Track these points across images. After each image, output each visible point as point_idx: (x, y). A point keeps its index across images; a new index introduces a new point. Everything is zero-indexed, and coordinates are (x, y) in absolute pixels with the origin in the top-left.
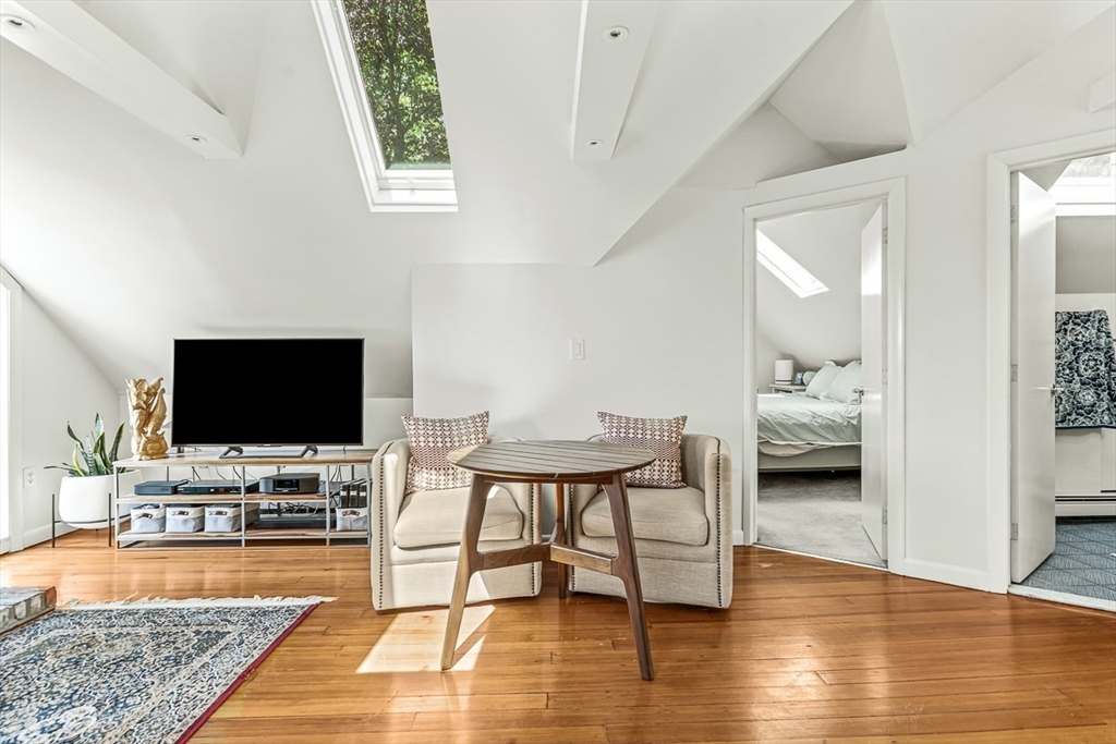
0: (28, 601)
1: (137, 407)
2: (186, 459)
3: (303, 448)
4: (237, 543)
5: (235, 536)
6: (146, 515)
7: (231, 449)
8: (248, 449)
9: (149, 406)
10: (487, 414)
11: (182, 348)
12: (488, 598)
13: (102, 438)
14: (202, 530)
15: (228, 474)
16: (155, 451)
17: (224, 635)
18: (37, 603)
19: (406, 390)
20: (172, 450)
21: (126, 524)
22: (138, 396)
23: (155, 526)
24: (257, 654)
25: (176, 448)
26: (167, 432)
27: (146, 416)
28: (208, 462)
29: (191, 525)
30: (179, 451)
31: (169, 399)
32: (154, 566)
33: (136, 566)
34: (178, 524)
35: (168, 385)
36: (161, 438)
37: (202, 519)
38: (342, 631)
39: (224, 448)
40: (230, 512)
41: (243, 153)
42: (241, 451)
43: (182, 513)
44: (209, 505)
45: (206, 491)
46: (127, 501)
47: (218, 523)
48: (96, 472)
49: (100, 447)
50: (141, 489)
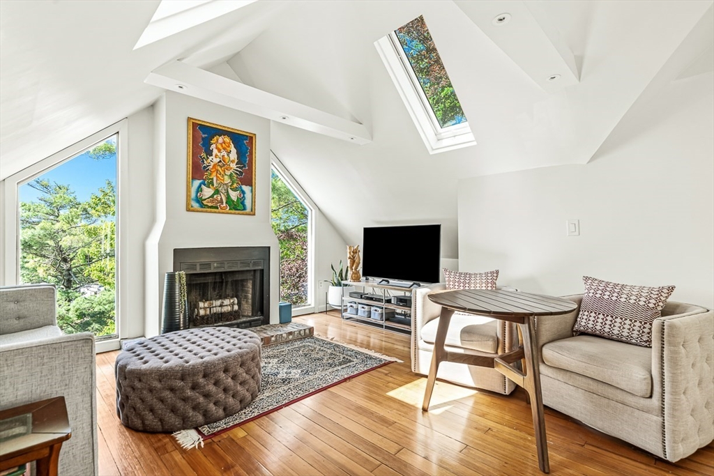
0: (305, 330)
1: (350, 258)
2: (370, 283)
3: (411, 283)
4: (381, 326)
5: (381, 323)
6: (351, 306)
7: (383, 280)
8: (392, 281)
9: (354, 258)
10: (497, 272)
11: (367, 231)
12: (474, 386)
13: (342, 270)
14: (370, 317)
15: (379, 292)
16: (357, 279)
17: (350, 361)
18: (307, 331)
19: (455, 255)
20: (363, 279)
21: (346, 310)
22: (350, 253)
23: (354, 312)
24: (356, 372)
25: (365, 278)
26: (360, 269)
27: (353, 262)
28: (374, 286)
29: (366, 313)
30: (366, 279)
31: (361, 254)
32: (353, 329)
33: (349, 329)
34: (362, 314)
35: (361, 248)
36: (358, 272)
37: (370, 312)
38: (394, 376)
39: (380, 279)
40: (380, 310)
41: (373, 139)
42: (388, 282)
43: (363, 308)
44: (373, 306)
45: (371, 299)
46: (347, 299)
47: (376, 317)
48: (339, 284)
49: (341, 274)
50: (351, 295)
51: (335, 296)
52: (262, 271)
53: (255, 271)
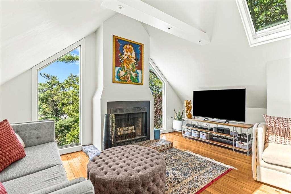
0: (169, 144)
1: (186, 106)
2: (196, 120)
3: (225, 121)
4: (208, 143)
5: (207, 141)
6: (188, 131)
7: (206, 118)
8: (210, 119)
9: (188, 106)
11: (195, 93)
13: (180, 113)
14: (199, 137)
15: (205, 125)
16: (189, 117)
17: (207, 167)
18: (170, 145)
20: (193, 117)
21: (184, 132)
22: (186, 104)
23: (189, 134)
24: (216, 177)
26: (192, 112)
27: (188, 109)
28: (200, 121)
29: (197, 135)
31: (192, 105)
32: (189, 143)
33: (186, 142)
34: (194, 135)
35: (192, 102)
36: (191, 114)
37: (199, 135)
38: (242, 182)
39: (204, 118)
40: (206, 134)
41: (210, 41)
42: (208, 119)
43: (195, 132)
44: (201, 132)
45: (200, 128)
46: (184, 127)
47: (203, 137)
48: (179, 120)
49: (180, 114)
50: (187, 125)
51: (177, 125)
52: (146, 113)
53: (143, 113)
